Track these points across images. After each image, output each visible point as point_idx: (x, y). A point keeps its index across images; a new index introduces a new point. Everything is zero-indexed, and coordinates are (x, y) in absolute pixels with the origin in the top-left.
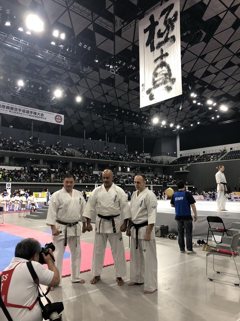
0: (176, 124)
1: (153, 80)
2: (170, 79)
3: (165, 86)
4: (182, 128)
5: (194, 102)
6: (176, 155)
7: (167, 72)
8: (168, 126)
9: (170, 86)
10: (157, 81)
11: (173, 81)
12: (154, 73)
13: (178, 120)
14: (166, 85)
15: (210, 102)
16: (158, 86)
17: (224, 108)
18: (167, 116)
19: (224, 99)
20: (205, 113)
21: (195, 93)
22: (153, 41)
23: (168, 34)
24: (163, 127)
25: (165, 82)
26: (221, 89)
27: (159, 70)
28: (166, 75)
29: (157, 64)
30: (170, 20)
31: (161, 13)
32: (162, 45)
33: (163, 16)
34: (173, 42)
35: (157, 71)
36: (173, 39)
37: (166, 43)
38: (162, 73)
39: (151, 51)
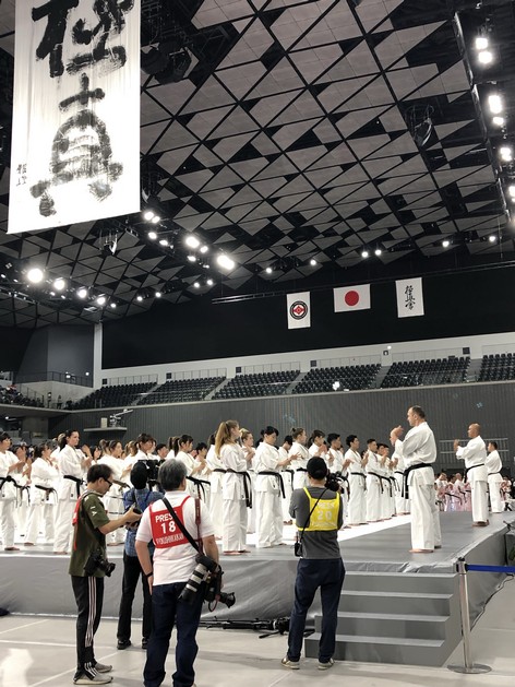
0: (94, 292)
1: (56, 158)
2: (106, 164)
4: (113, 306)
5: (153, 236)
6: (89, 382)
8: (71, 295)
9: (105, 182)
10: (66, 163)
11: (116, 170)
12: (57, 139)
13: (103, 279)
14: (95, 180)
15: (192, 242)
16: (69, 177)
17: (226, 262)
18: (72, 265)
19: (227, 237)
20: (177, 269)
21: (158, 212)
22: (60, 48)
24: (59, 295)
25: (91, 171)
26: (223, 212)
27: (74, 133)
28: (93, 149)
29: (69, 116)
30: (112, 2)
32: (85, 66)
34: (120, 62)
35: (66, 135)
36: (120, 56)
37: (98, 60)
38: (83, 143)
39: (52, 75)
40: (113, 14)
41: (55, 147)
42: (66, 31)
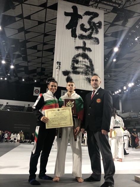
1: (73, 64)
2: (92, 73)
3: (86, 77)
7: (88, 64)
10: (77, 68)
12: (74, 58)
14: (88, 77)
16: (78, 73)
22: (76, 29)
23: (91, 33)
25: (86, 74)
27: (80, 59)
28: (87, 67)
29: (79, 53)
30: (94, 23)
31: (85, 12)
32: (85, 39)
33: (88, 16)
34: (97, 43)
35: (77, 58)
36: (97, 41)
37: (89, 39)
38: (84, 63)
39: (72, 36)
40: (95, 27)
41: (73, 61)
42: (78, 25)
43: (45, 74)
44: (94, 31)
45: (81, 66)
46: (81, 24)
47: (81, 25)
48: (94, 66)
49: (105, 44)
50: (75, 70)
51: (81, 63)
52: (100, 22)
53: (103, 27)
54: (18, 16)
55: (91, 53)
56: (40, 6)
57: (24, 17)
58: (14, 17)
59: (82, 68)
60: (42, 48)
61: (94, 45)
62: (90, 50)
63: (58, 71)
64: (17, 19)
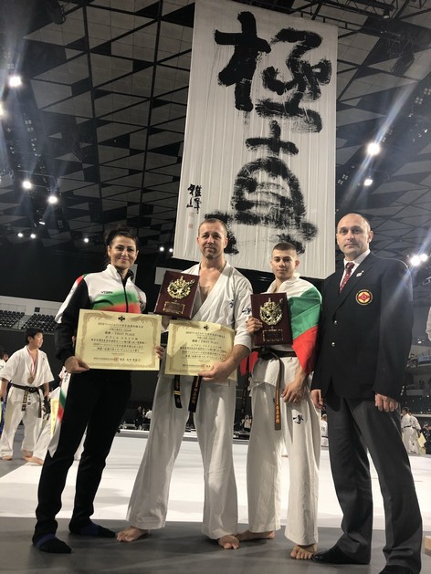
1: (239, 193)
2: (298, 220)
3: (279, 232)
7: (287, 193)
9: (297, 239)
10: (252, 204)
11: (309, 230)
12: (242, 174)
16: (254, 220)
23: (298, 98)
25: (280, 223)
27: (262, 176)
28: (283, 200)
29: (258, 157)
30: (307, 67)
31: (278, 31)
32: (277, 114)
33: (287, 43)
34: (315, 127)
35: (253, 175)
36: (315, 121)
37: (291, 115)
38: (272, 190)
39: (238, 107)
40: (309, 79)
41: (239, 182)
42: (256, 72)
43: (154, 222)
44: (307, 91)
45: (265, 198)
46: (265, 68)
47: (265, 72)
48: (305, 200)
49: (341, 132)
50: (246, 212)
51: (264, 190)
52: (325, 61)
53: (333, 77)
54: (72, 46)
55: (296, 157)
56: (141, 13)
57: (91, 47)
58: (62, 48)
59: (267, 205)
60: (145, 144)
61: (305, 135)
62: (292, 149)
63: (193, 215)
64: (70, 53)
